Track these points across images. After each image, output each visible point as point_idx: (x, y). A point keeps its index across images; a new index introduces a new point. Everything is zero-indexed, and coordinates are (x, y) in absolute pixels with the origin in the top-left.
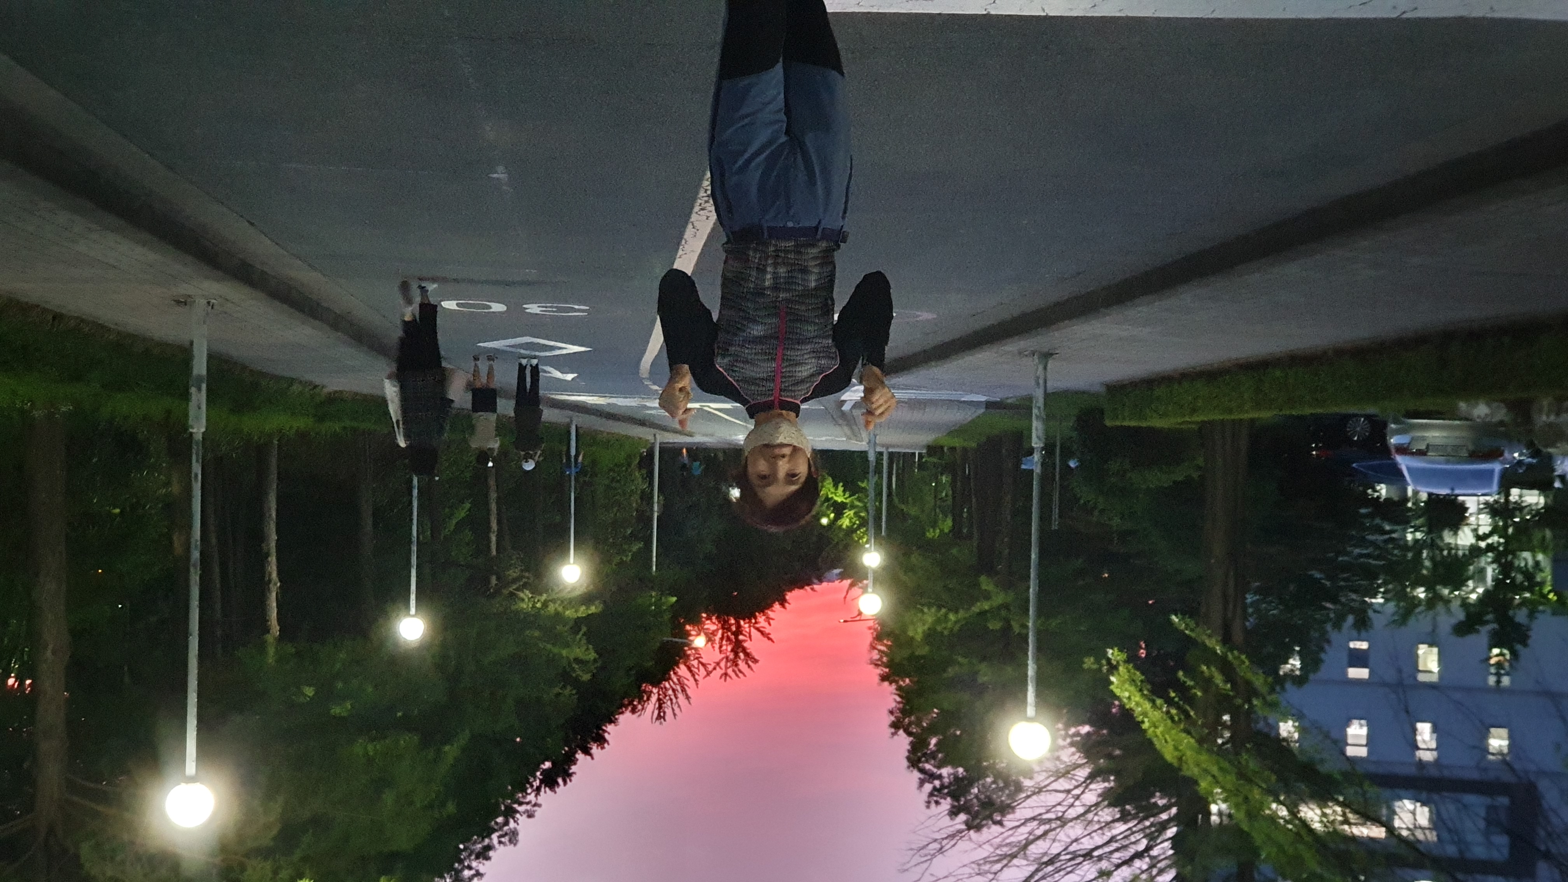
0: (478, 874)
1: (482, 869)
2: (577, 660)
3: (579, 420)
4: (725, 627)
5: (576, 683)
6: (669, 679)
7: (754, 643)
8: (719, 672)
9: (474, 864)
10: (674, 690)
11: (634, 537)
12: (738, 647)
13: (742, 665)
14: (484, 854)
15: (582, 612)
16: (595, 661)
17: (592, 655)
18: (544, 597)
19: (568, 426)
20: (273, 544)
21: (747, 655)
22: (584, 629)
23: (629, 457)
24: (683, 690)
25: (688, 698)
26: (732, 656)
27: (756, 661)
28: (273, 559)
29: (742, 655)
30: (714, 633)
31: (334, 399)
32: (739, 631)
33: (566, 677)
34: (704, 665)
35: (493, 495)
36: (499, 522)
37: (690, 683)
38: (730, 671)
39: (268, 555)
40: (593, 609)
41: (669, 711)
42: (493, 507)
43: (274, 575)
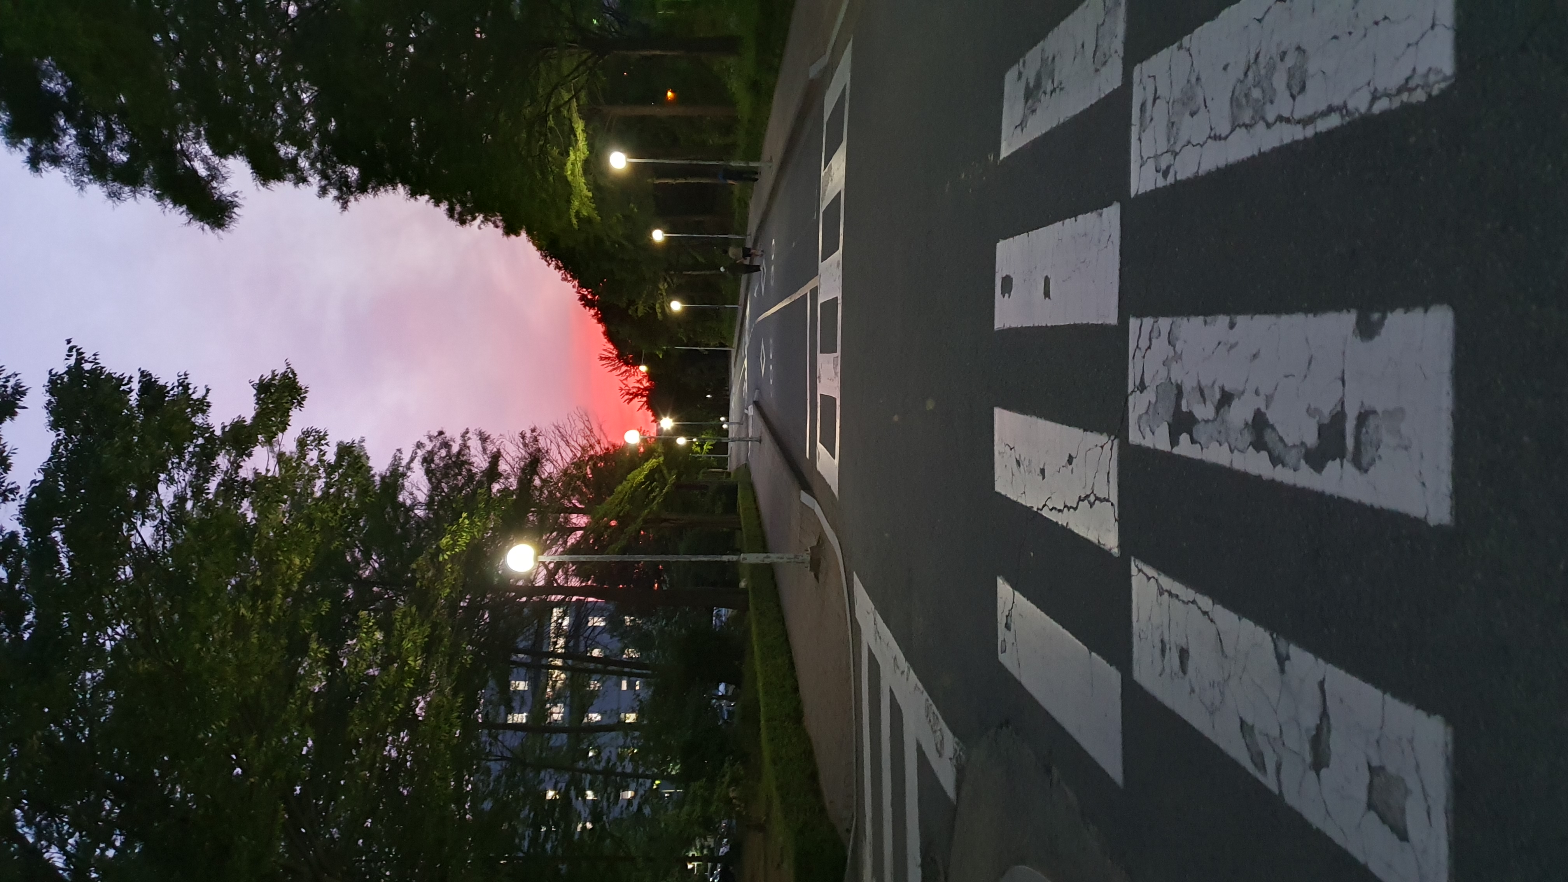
0: (549, 264)
1: (551, 266)
2: (637, 309)
3: (740, 308)
4: (645, 389)
5: (628, 307)
6: (620, 362)
7: (638, 402)
8: (623, 386)
9: (553, 263)
10: (614, 365)
11: (689, 339)
12: (636, 395)
13: (627, 397)
14: (557, 267)
15: (658, 310)
16: (637, 316)
17: (640, 315)
18: (664, 294)
19: (737, 304)
20: (690, 181)
21: (631, 400)
22: (651, 312)
23: (725, 338)
24: (614, 369)
25: (611, 371)
26: (631, 392)
27: (628, 403)
28: (684, 181)
29: (631, 397)
30: (641, 383)
31: (747, 205)
32: (643, 396)
33: (631, 302)
34: (626, 379)
35: (708, 273)
36: (697, 275)
37: (618, 372)
38: (623, 391)
39: (686, 179)
40: (659, 315)
41: (604, 362)
42: (703, 273)
43: (678, 182)
